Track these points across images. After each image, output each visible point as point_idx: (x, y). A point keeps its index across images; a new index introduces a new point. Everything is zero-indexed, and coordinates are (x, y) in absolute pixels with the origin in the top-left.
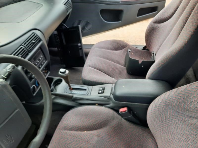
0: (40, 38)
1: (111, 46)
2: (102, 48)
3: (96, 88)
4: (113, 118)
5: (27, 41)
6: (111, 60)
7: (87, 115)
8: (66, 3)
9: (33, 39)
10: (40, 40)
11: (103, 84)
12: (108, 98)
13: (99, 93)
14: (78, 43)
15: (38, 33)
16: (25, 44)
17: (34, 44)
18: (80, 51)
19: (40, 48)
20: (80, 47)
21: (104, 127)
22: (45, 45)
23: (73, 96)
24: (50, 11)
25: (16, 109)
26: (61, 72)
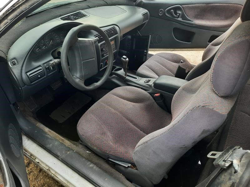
0: (117, 32)
1: (171, 58)
2: (163, 57)
3: (145, 79)
4: (149, 99)
5: (109, 31)
6: (165, 67)
7: (131, 92)
8: (145, 14)
9: (112, 31)
10: (117, 33)
11: (151, 78)
12: (150, 86)
13: (145, 82)
14: (145, 50)
15: (117, 28)
16: (107, 32)
17: (112, 34)
18: (145, 57)
19: (115, 38)
20: (146, 54)
21: (140, 103)
22: (118, 37)
23: (126, 77)
24: (131, 16)
25: (94, 58)
26: (123, 58)
